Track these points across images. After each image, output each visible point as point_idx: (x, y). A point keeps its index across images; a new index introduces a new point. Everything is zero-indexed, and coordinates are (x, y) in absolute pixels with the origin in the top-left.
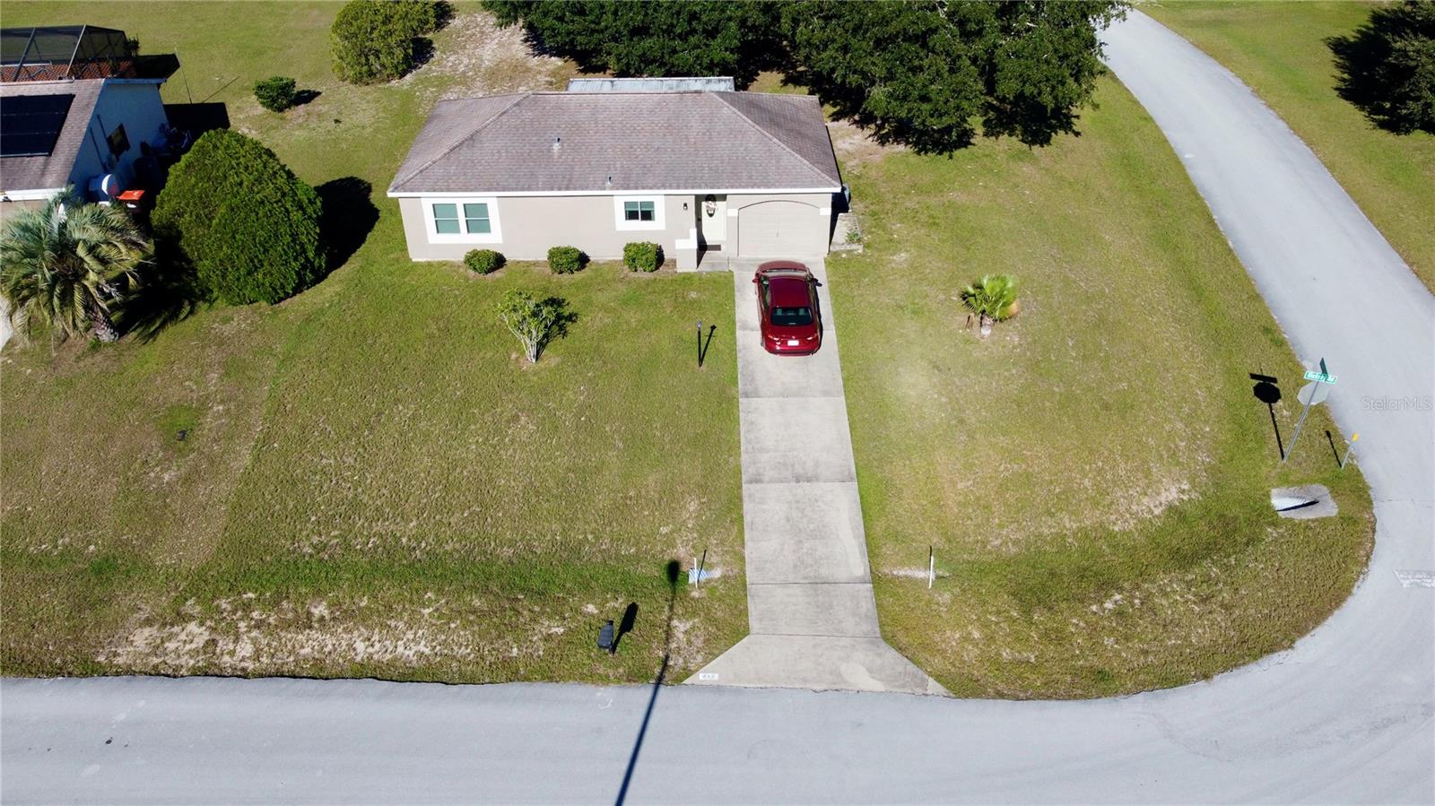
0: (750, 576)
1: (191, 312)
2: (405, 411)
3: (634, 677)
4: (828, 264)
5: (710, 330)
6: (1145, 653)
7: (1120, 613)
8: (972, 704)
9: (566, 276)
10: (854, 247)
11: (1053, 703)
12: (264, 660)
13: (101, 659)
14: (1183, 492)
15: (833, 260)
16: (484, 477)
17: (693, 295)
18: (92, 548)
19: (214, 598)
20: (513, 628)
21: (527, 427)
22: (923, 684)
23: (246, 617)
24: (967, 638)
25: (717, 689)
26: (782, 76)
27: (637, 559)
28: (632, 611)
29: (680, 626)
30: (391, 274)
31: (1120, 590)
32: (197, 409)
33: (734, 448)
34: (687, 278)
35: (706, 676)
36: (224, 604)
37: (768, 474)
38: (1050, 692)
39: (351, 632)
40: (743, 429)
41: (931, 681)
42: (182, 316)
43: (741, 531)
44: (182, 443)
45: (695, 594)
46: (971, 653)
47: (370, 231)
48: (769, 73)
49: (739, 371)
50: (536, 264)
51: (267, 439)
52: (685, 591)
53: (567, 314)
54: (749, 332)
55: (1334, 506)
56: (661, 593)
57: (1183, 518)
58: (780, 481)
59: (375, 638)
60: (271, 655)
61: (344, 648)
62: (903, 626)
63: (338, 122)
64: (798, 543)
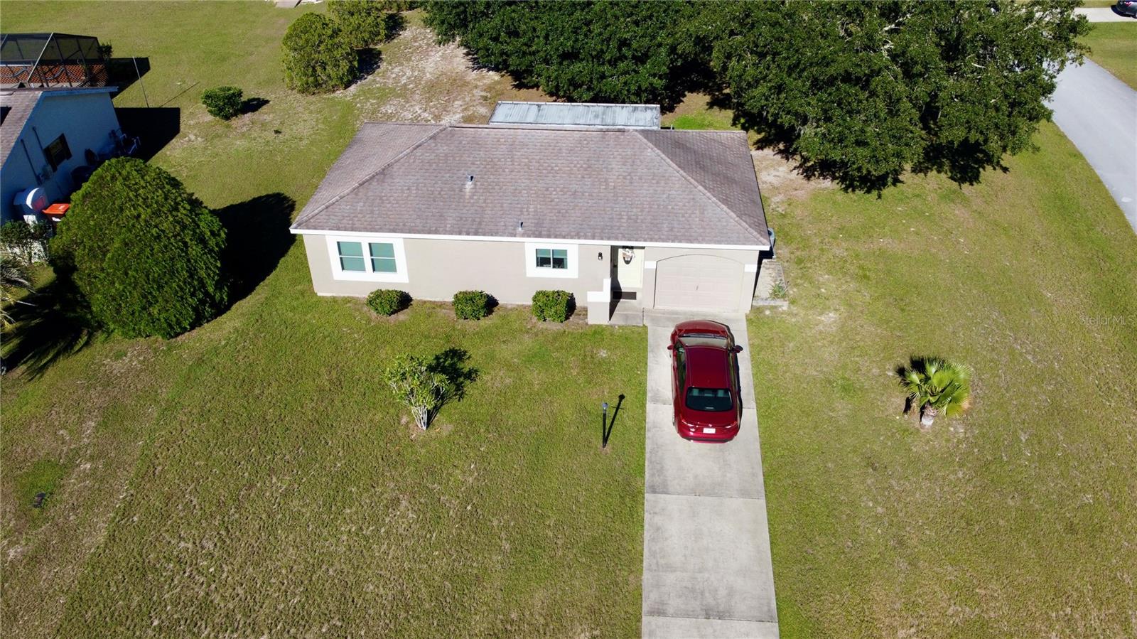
1: (87, 344)
2: (280, 484)
4: (749, 321)
5: (617, 400)
9: (472, 323)
10: (778, 302)
15: (756, 317)
16: (351, 579)
17: (603, 354)
21: (407, 513)
26: (708, 98)
30: (293, 309)
32: (65, 466)
33: (634, 562)
34: (598, 331)
37: (674, 603)
40: (647, 535)
42: (76, 348)
44: (36, 511)
47: (283, 255)
48: (695, 94)
49: (647, 455)
50: (442, 305)
51: (126, 513)
53: (466, 370)
54: (660, 406)
58: (686, 614)
63: (279, 133)
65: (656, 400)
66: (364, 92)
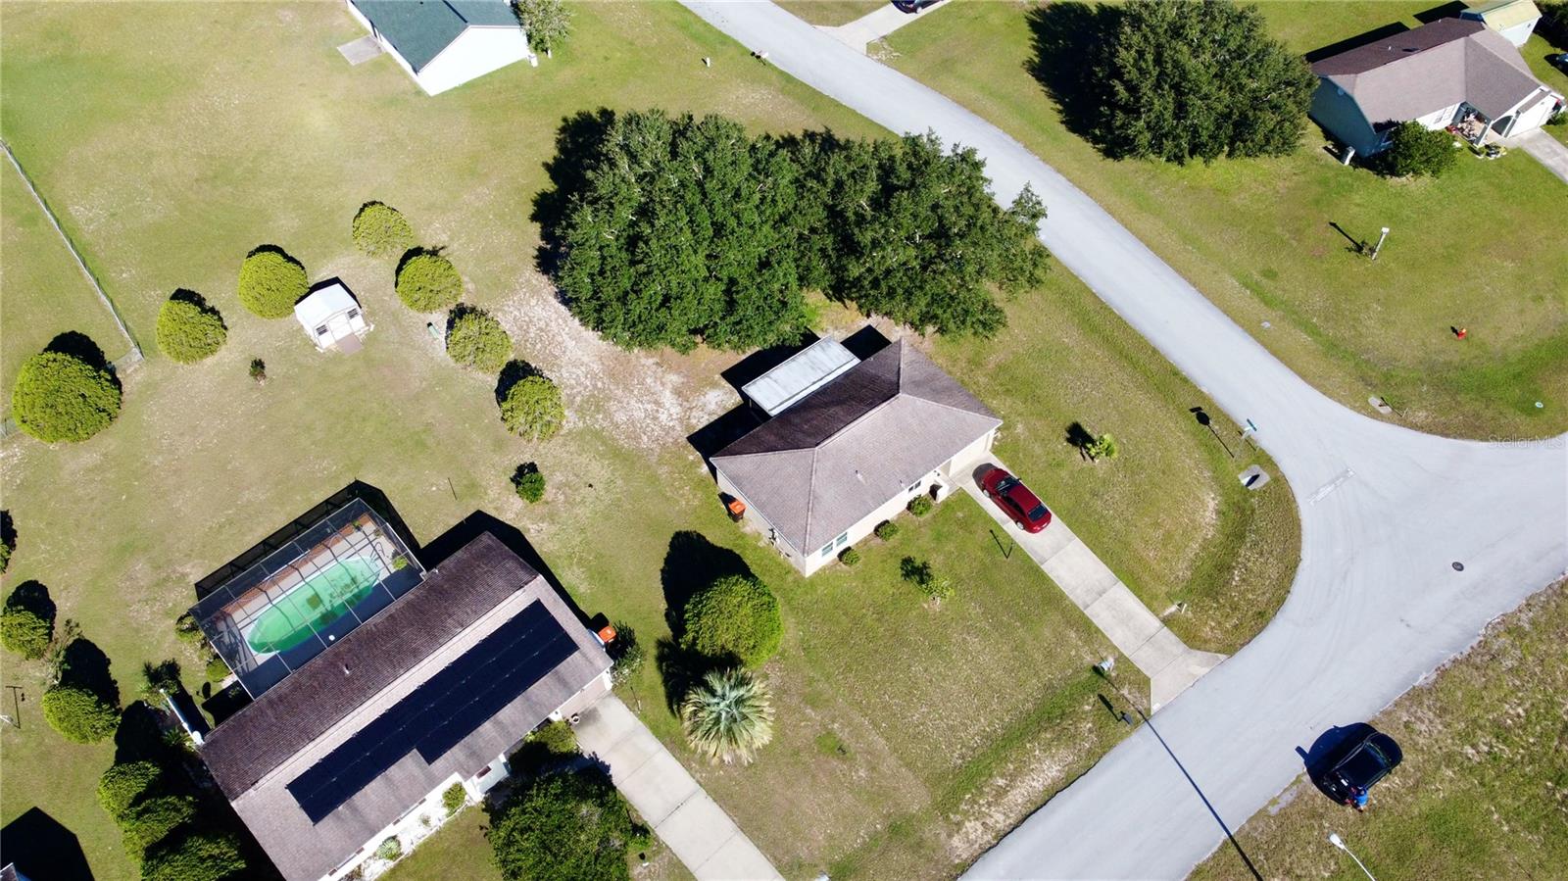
0: (1126, 654)
2: (918, 668)
3: (1137, 724)
4: (997, 455)
5: (991, 533)
6: (1264, 593)
7: (1243, 580)
8: (1239, 656)
9: (895, 540)
11: (1258, 637)
12: (1011, 815)
13: (957, 861)
14: (1214, 499)
16: (984, 678)
17: (961, 514)
18: (878, 826)
19: (958, 808)
20: (1074, 736)
21: (974, 641)
22: (1218, 659)
23: (980, 806)
24: (1212, 628)
25: (1163, 709)
27: (1076, 672)
28: (1101, 697)
29: (1125, 691)
31: (1234, 568)
33: (1063, 595)
34: (946, 504)
35: (1155, 707)
36: (963, 807)
37: (1088, 600)
38: (1255, 632)
39: (1024, 782)
40: (1057, 582)
41: (1220, 655)
43: (1102, 634)
44: (848, 755)
45: (1114, 675)
46: (1218, 634)
49: (1027, 551)
50: (867, 540)
51: (877, 726)
52: (1109, 676)
53: (921, 566)
54: (1008, 524)
55: (1265, 474)
56: (1102, 682)
57: (1224, 514)
58: (1096, 600)
59: (1035, 777)
60: (1011, 812)
61: (1030, 789)
62: (1191, 639)
63: (590, 486)
64: (1127, 625)
66: (581, 411)
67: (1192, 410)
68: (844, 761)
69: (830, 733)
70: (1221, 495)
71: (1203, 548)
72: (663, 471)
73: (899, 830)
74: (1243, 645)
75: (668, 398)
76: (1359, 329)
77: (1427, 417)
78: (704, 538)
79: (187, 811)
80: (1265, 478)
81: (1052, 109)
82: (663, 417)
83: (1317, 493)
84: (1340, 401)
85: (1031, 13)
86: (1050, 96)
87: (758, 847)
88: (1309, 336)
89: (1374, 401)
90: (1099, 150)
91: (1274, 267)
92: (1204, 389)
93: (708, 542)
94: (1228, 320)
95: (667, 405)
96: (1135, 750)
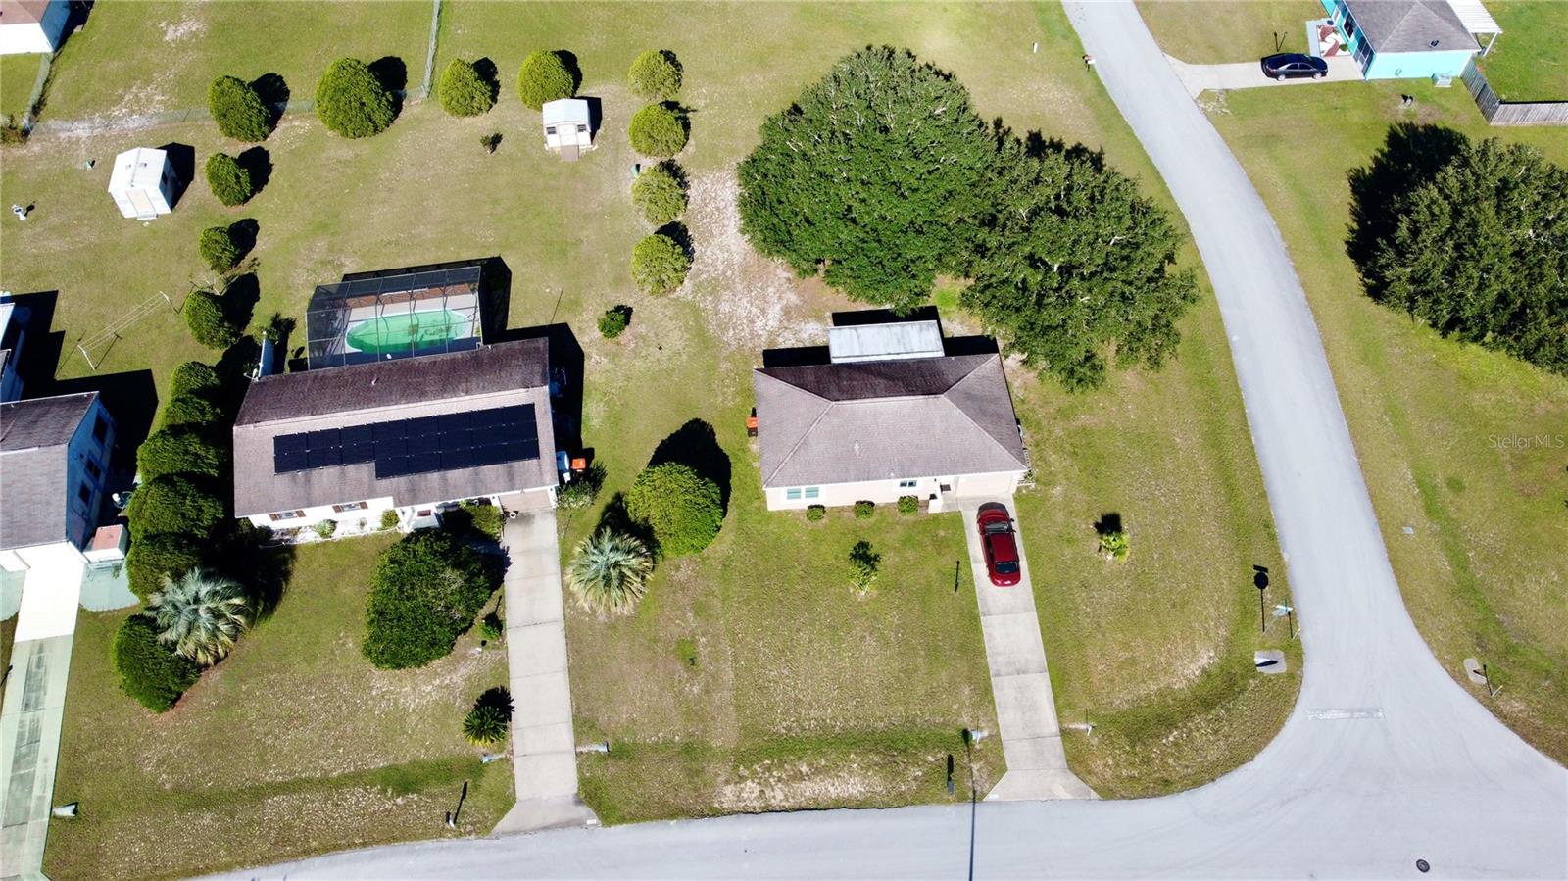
0: (1003, 736)
2: (804, 636)
3: (962, 799)
4: (1015, 500)
5: (957, 564)
6: (1187, 767)
7: (1176, 744)
8: (1111, 803)
9: (866, 521)
10: (1030, 483)
11: (1146, 800)
12: (790, 800)
13: (716, 805)
14: (1210, 658)
16: (857, 678)
18: (677, 737)
19: (752, 765)
20: (898, 774)
21: (871, 642)
22: (1089, 794)
23: (771, 776)
24: (1106, 765)
25: (998, 803)
27: (945, 725)
28: (950, 758)
29: (975, 767)
31: (1176, 728)
33: (983, 652)
34: (935, 516)
35: (992, 796)
36: (757, 767)
37: (1003, 670)
38: (1146, 794)
39: (823, 781)
40: (985, 638)
41: (1092, 792)
43: (994, 707)
44: (694, 667)
45: (978, 747)
46: (1109, 774)
49: (978, 596)
51: (736, 661)
52: (972, 745)
53: (873, 555)
54: (978, 565)
55: (1284, 664)
56: (962, 746)
57: (1209, 676)
58: (1010, 674)
59: (837, 784)
60: (793, 797)
61: (824, 791)
62: (1077, 760)
63: (660, 348)
64: (1024, 713)
65: (976, 562)
66: (698, 287)
67: (1256, 568)
68: (687, 671)
69: (693, 642)
70: (1221, 658)
71: (1161, 693)
72: (725, 366)
73: (692, 752)
74: (1123, 797)
75: (775, 311)
76: (1515, 587)
77: (1521, 711)
78: (714, 435)
79: (209, 417)
80: (1281, 668)
81: (1347, 225)
82: (759, 324)
83: (1324, 711)
84: (1429, 643)
85: (1400, 125)
86: (1354, 212)
87: (572, 692)
88: (1451, 565)
89: (1472, 664)
90: (1365, 285)
91: (1466, 481)
92: (1285, 556)
93: (715, 440)
94: (1368, 506)
95: (770, 317)
96: (944, 820)
